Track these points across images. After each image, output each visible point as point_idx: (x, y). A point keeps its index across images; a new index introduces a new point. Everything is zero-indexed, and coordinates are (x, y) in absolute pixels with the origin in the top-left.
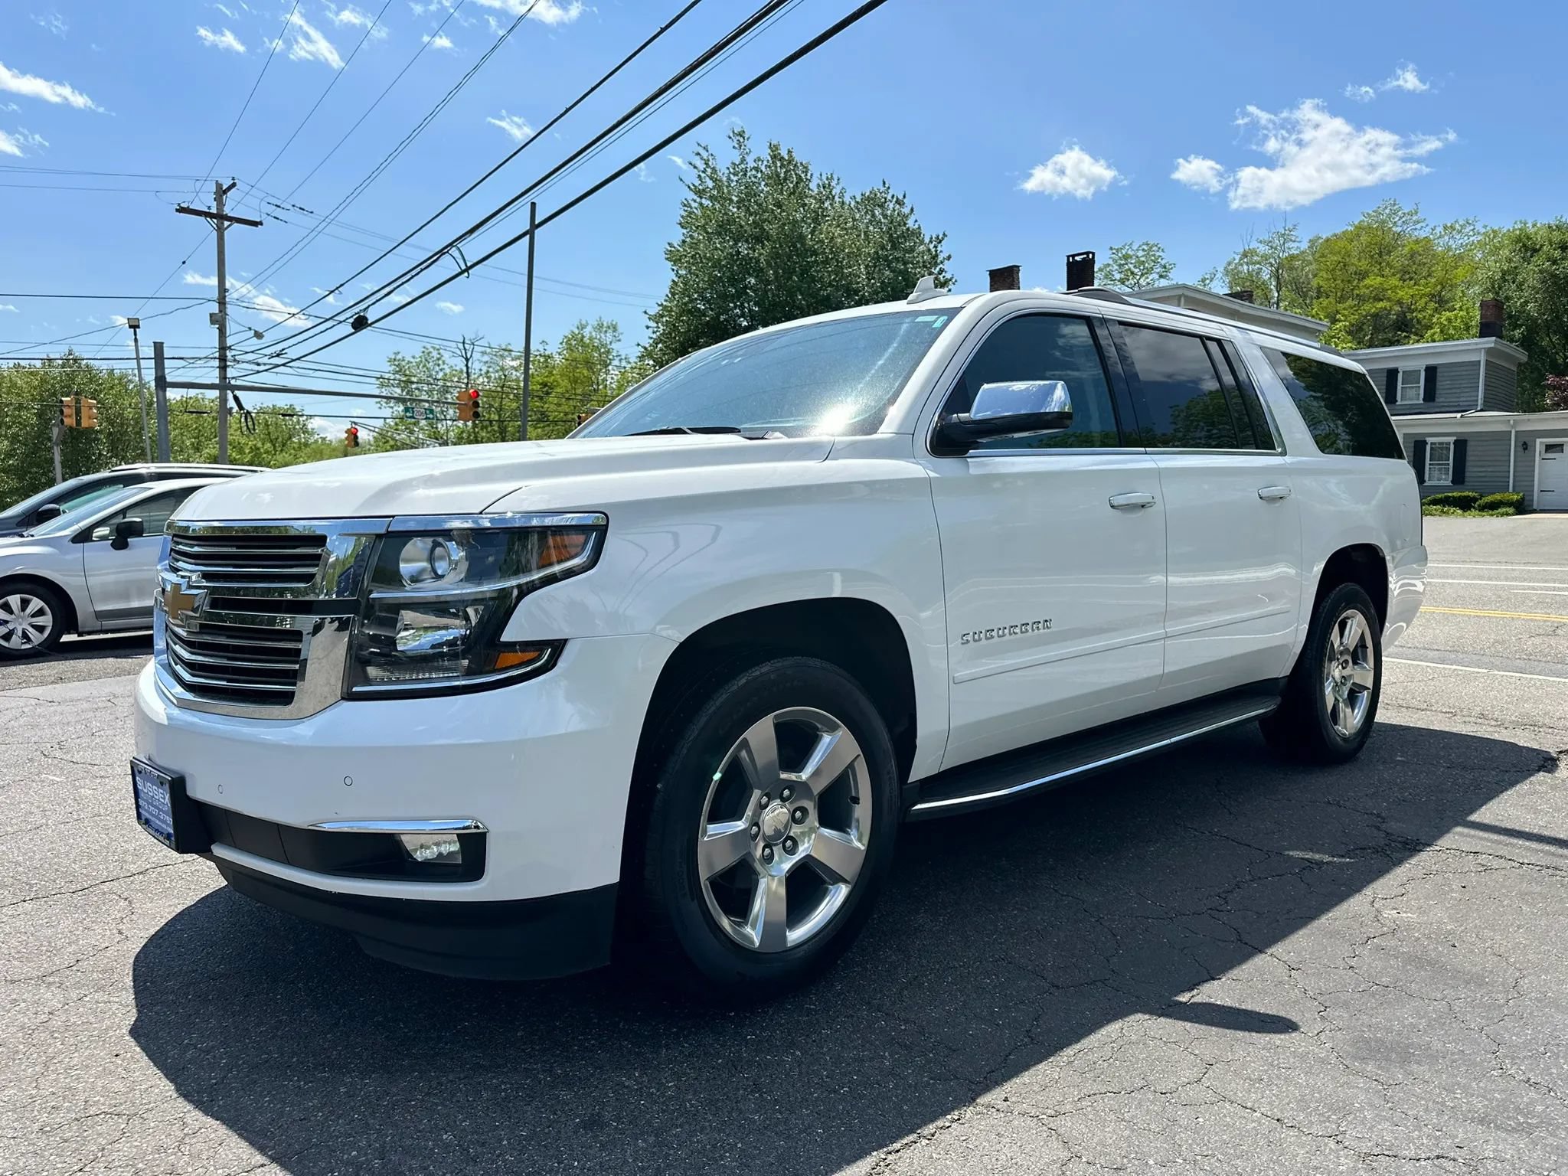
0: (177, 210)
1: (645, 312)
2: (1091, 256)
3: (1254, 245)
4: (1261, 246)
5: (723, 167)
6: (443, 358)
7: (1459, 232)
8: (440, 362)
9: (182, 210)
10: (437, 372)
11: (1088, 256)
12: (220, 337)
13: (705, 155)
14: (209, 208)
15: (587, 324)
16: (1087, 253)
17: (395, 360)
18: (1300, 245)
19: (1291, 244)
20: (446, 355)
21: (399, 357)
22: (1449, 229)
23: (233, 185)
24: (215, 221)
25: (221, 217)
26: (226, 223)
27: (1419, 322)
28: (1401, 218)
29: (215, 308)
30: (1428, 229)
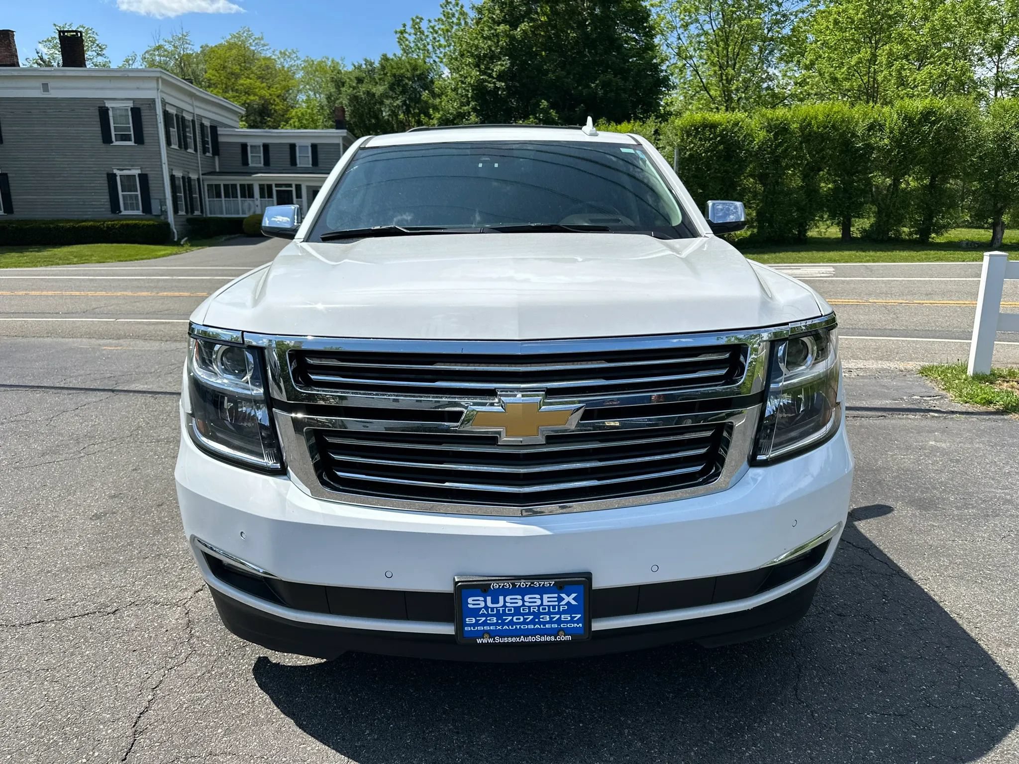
2: (79, 34)
3: (162, 42)
4: (165, 43)
7: (289, 57)
11: (77, 34)
16: (76, 31)
18: (194, 48)
19: (186, 46)
22: (283, 54)
27: (275, 111)
28: (254, 41)
30: (271, 51)
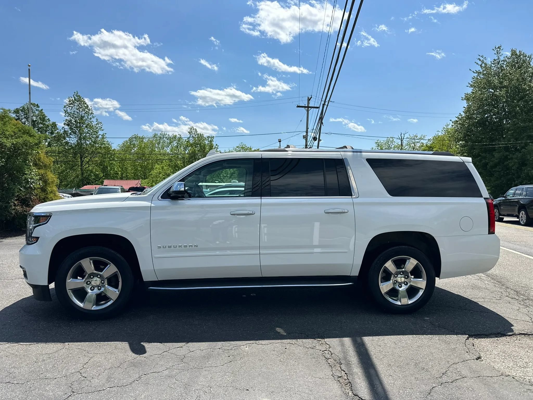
0: (297, 107)
1: (451, 120)
5: (489, 61)
6: (394, 141)
8: (393, 142)
9: (298, 107)
10: (392, 145)
12: (306, 142)
13: (482, 59)
14: (305, 105)
15: (450, 124)
17: (377, 142)
20: (395, 140)
21: (379, 141)
23: (311, 97)
24: (307, 108)
25: (308, 107)
26: (310, 109)
29: (305, 134)
